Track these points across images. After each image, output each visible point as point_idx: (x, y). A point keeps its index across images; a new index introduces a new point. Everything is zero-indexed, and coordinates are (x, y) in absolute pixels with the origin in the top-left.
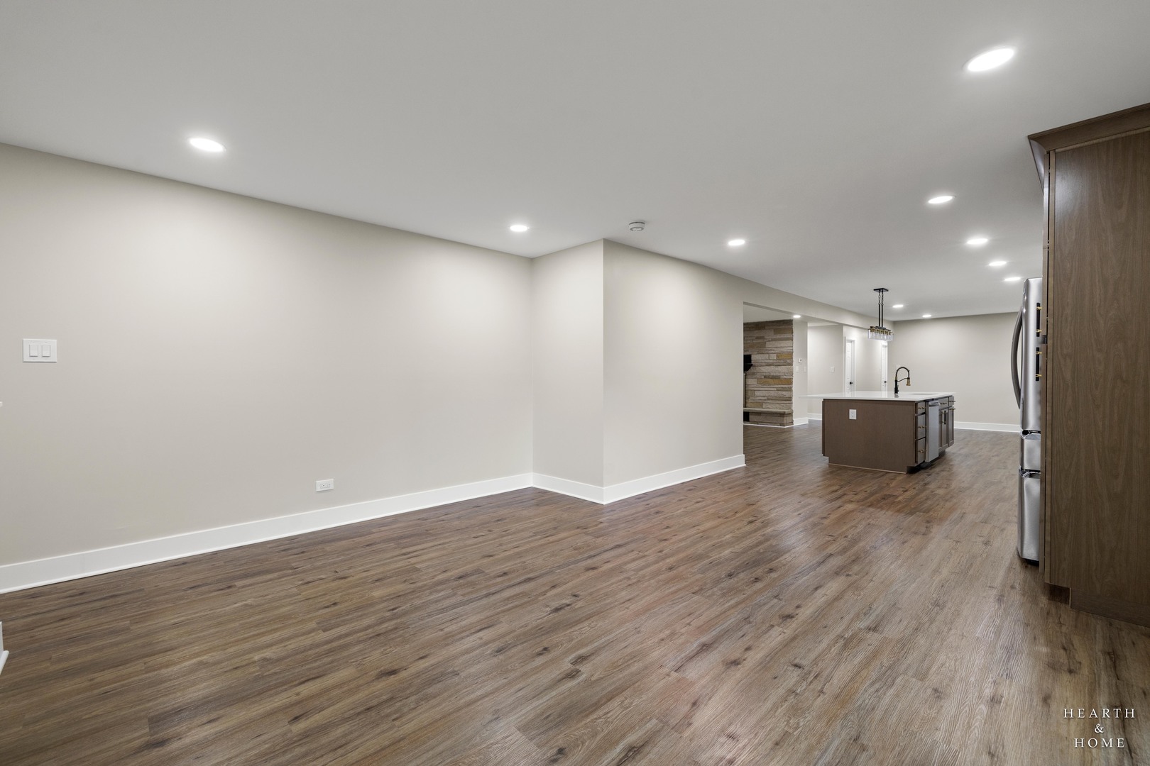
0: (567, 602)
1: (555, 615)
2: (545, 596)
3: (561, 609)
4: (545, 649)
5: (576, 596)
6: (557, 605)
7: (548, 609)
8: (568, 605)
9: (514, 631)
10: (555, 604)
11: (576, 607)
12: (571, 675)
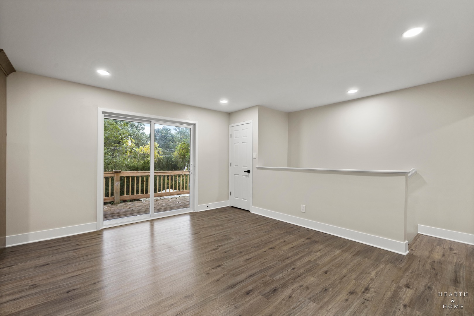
0: (214, 270)
1: (220, 264)
2: (224, 274)
3: (217, 267)
4: (226, 252)
5: (208, 274)
6: (218, 268)
7: (223, 267)
8: (213, 268)
9: (237, 258)
10: (219, 269)
11: (210, 267)
12: (219, 246)
